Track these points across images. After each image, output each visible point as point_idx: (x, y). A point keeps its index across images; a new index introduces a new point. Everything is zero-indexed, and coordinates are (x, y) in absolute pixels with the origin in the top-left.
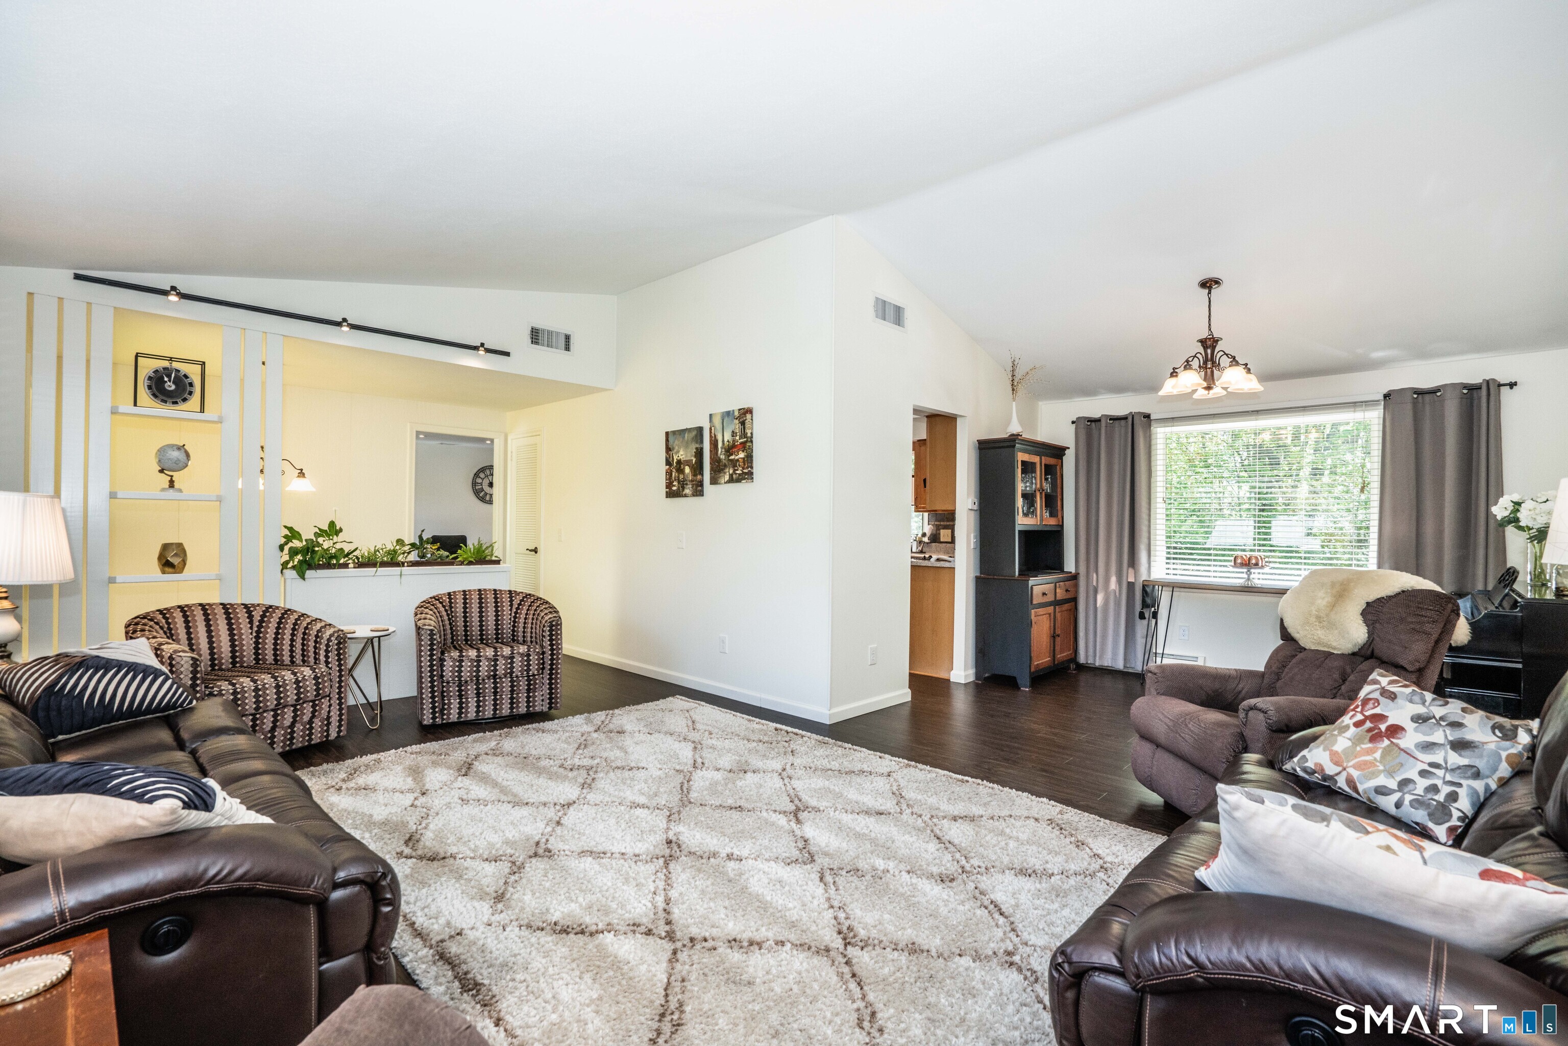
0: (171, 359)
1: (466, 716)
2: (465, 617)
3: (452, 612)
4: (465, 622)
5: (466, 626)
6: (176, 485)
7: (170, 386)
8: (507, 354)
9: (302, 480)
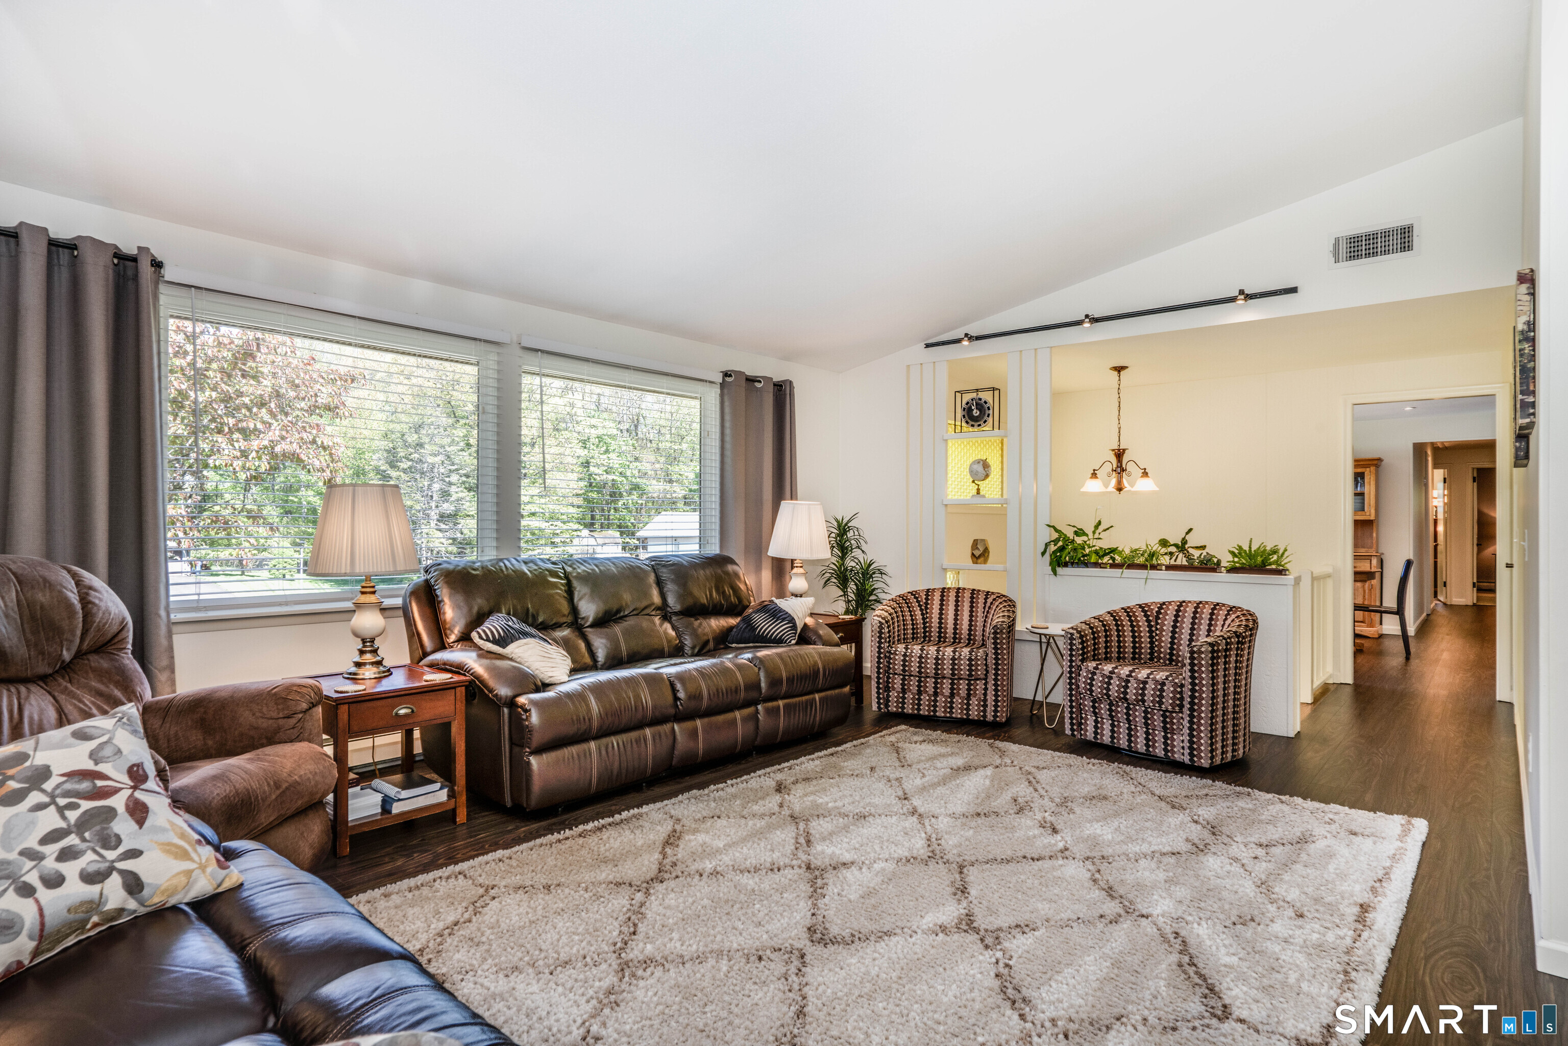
0: (977, 390)
1: (1102, 738)
2: (1174, 632)
3: (1157, 624)
4: (1173, 638)
5: (1172, 643)
6: (982, 493)
7: (976, 413)
8: (1294, 290)
9: (1145, 480)
